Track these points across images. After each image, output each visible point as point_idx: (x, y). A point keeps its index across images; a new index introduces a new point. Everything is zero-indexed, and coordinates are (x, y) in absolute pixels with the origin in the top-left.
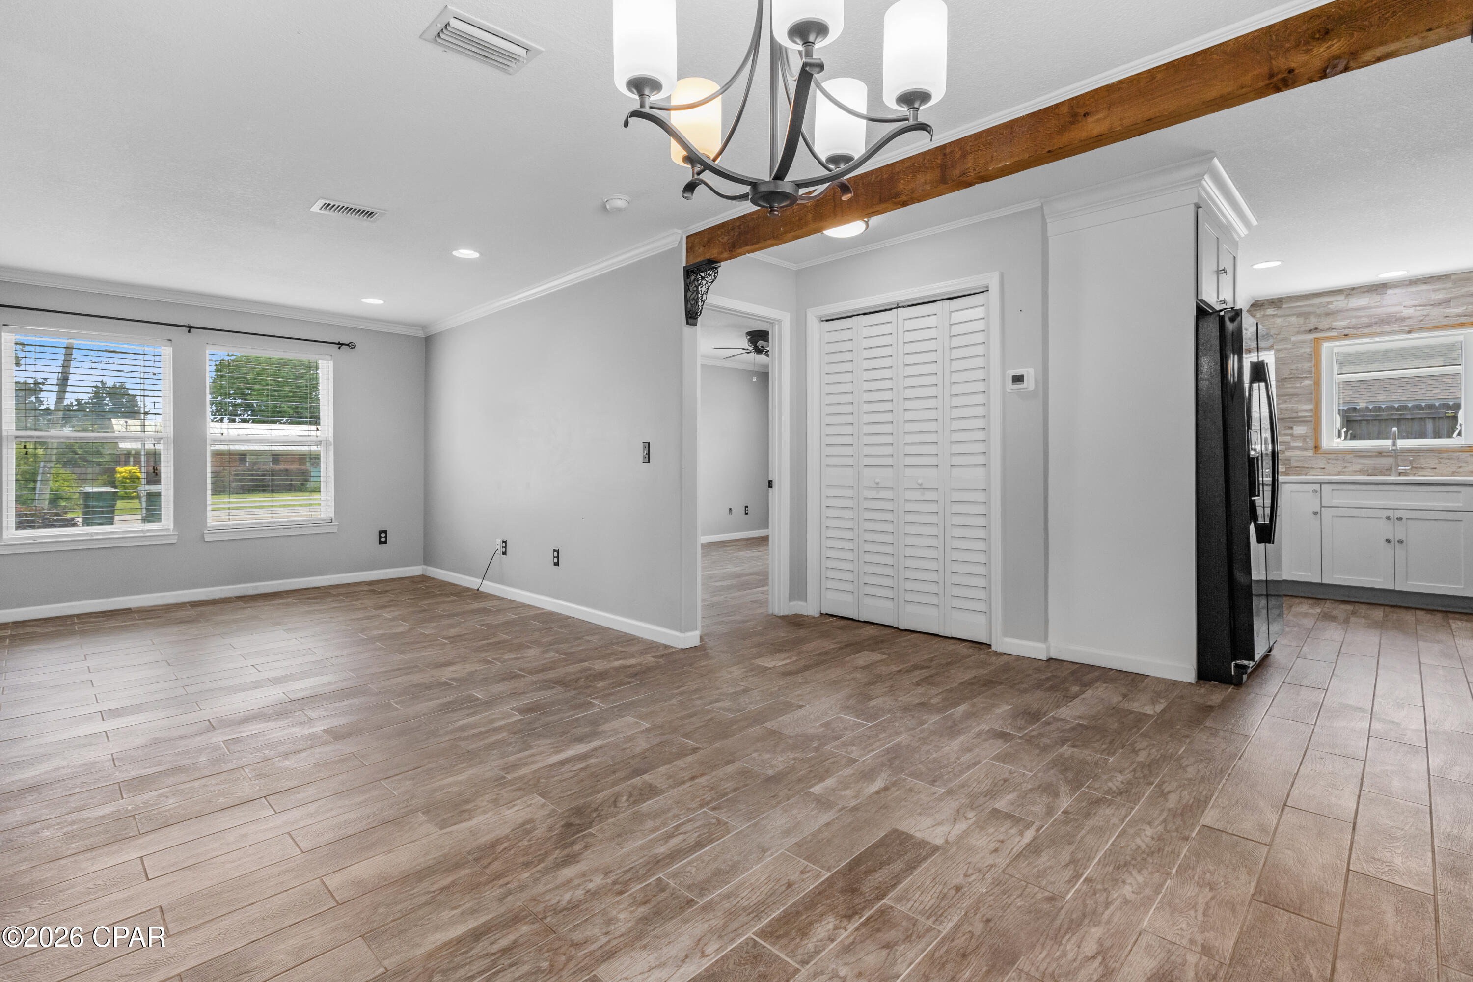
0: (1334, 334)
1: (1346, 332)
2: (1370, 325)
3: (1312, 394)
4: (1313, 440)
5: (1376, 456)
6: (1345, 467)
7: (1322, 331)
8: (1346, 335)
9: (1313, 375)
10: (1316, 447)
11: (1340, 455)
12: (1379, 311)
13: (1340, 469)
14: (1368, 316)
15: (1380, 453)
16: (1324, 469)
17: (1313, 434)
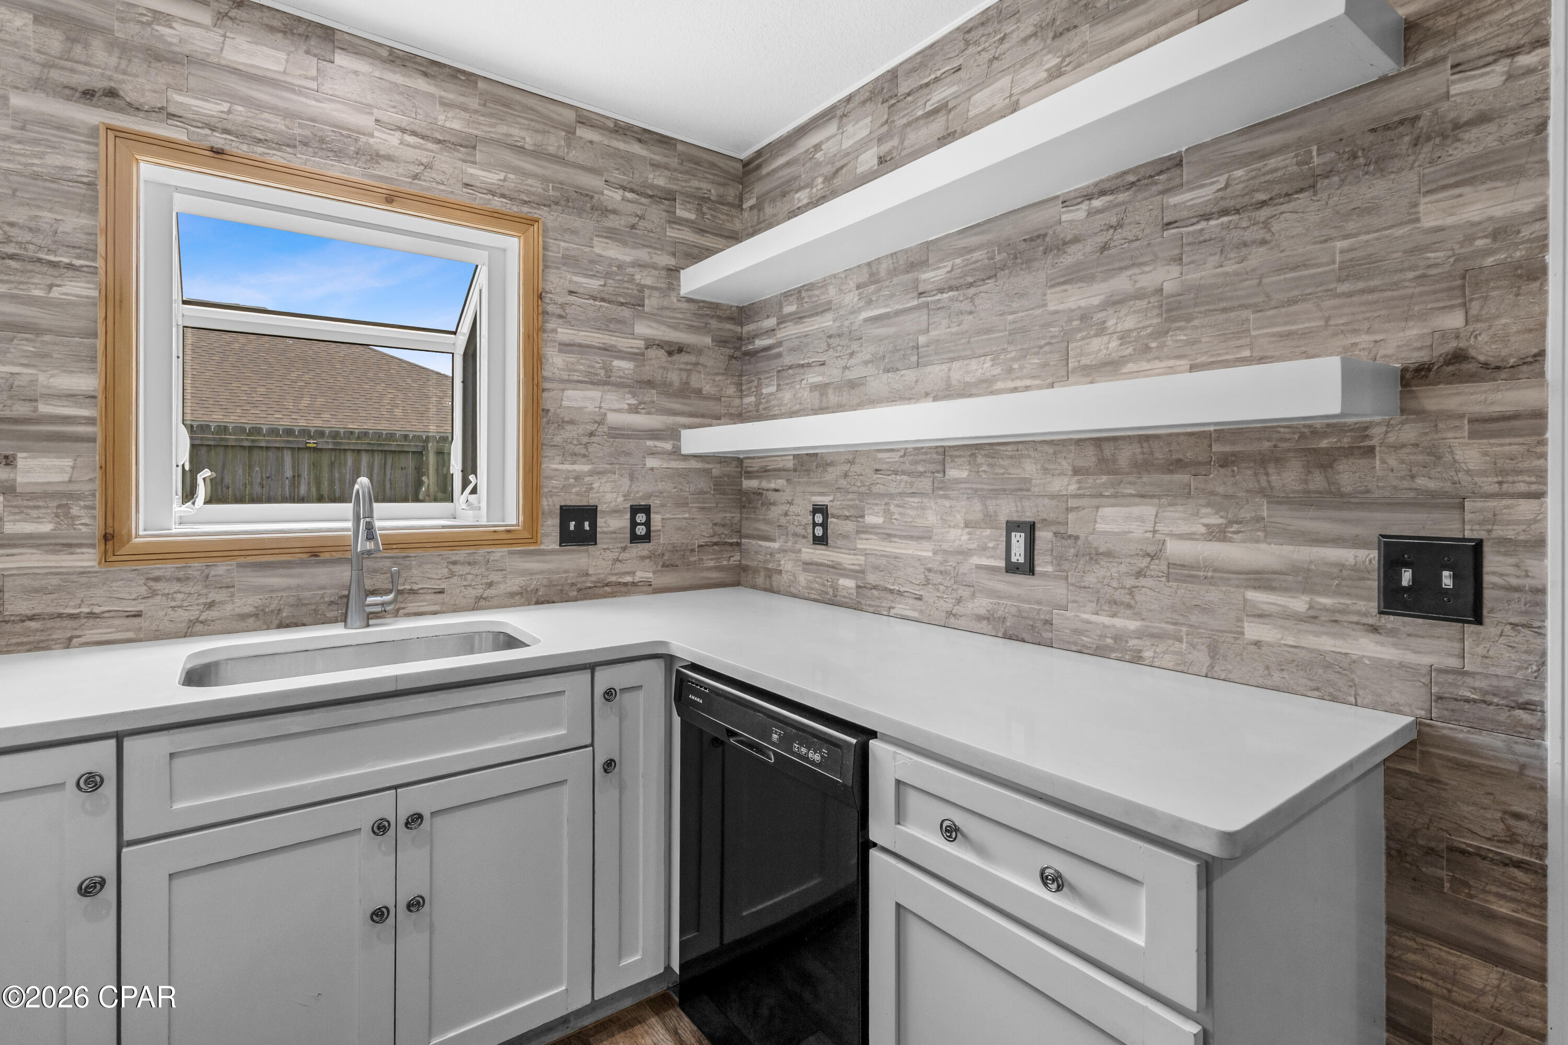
0: (177, 134)
1: (218, 140)
2: (286, 143)
3: (95, 335)
4: (98, 512)
5: (302, 564)
6: (211, 605)
7: (135, 108)
8: (218, 152)
9: (100, 263)
10: (107, 538)
11: (196, 564)
12: (312, 106)
13: (194, 614)
14: (288, 115)
15: (315, 555)
16: (138, 615)
17: (97, 486)
